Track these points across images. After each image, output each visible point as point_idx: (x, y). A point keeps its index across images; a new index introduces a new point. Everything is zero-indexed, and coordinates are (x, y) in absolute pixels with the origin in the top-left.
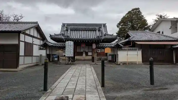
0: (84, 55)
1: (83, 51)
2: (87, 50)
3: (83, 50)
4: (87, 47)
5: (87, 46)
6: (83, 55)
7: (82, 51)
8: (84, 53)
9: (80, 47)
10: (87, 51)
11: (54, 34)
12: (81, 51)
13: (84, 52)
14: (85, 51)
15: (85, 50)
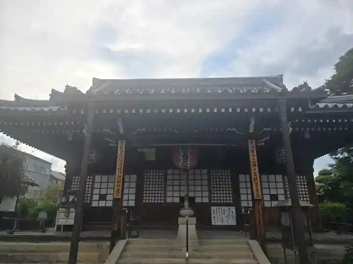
0: (187, 226)
1: (182, 199)
2: (206, 194)
3: (183, 194)
4: (206, 177)
5: (205, 171)
6: (182, 228)
7: (173, 198)
8: (186, 211)
9: (166, 175)
10: (206, 200)
11: (13, 99)
12: (169, 200)
13: (186, 203)
14: (192, 200)
15: (191, 194)
